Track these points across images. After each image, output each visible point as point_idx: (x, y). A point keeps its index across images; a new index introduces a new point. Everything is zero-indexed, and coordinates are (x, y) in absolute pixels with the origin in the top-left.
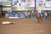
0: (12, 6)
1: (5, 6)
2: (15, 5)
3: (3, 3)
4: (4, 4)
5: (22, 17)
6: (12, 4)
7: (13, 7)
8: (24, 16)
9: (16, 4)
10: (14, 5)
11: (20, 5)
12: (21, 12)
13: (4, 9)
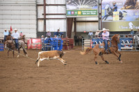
0: (100, 19)
1: (84, 19)
2: (109, 18)
3: (79, 13)
4: (82, 14)
5: (128, 48)
6: (100, 14)
7: (103, 21)
8: (131, 44)
9: (112, 15)
10: (107, 16)
11: (121, 16)
12: (125, 35)
13: (81, 28)
